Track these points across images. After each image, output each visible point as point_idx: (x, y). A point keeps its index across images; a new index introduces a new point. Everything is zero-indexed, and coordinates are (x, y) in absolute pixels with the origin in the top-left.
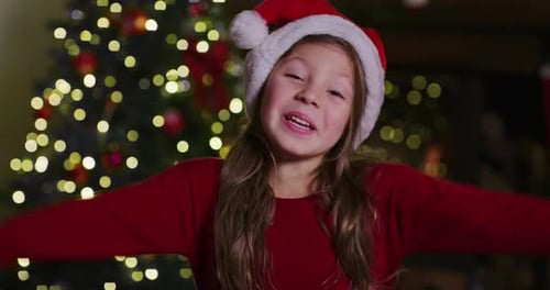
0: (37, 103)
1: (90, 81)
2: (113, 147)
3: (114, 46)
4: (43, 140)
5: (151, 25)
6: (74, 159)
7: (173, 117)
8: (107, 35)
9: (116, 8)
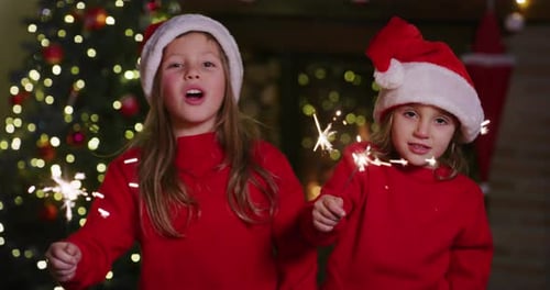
0: (14, 90)
1: (57, 70)
2: (77, 127)
3: (78, 39)
4: (18, 122)
5: (110, 21)
6: (44, 139)
7: (129, 101)
8: (73, 30)
9: (81, 6)
